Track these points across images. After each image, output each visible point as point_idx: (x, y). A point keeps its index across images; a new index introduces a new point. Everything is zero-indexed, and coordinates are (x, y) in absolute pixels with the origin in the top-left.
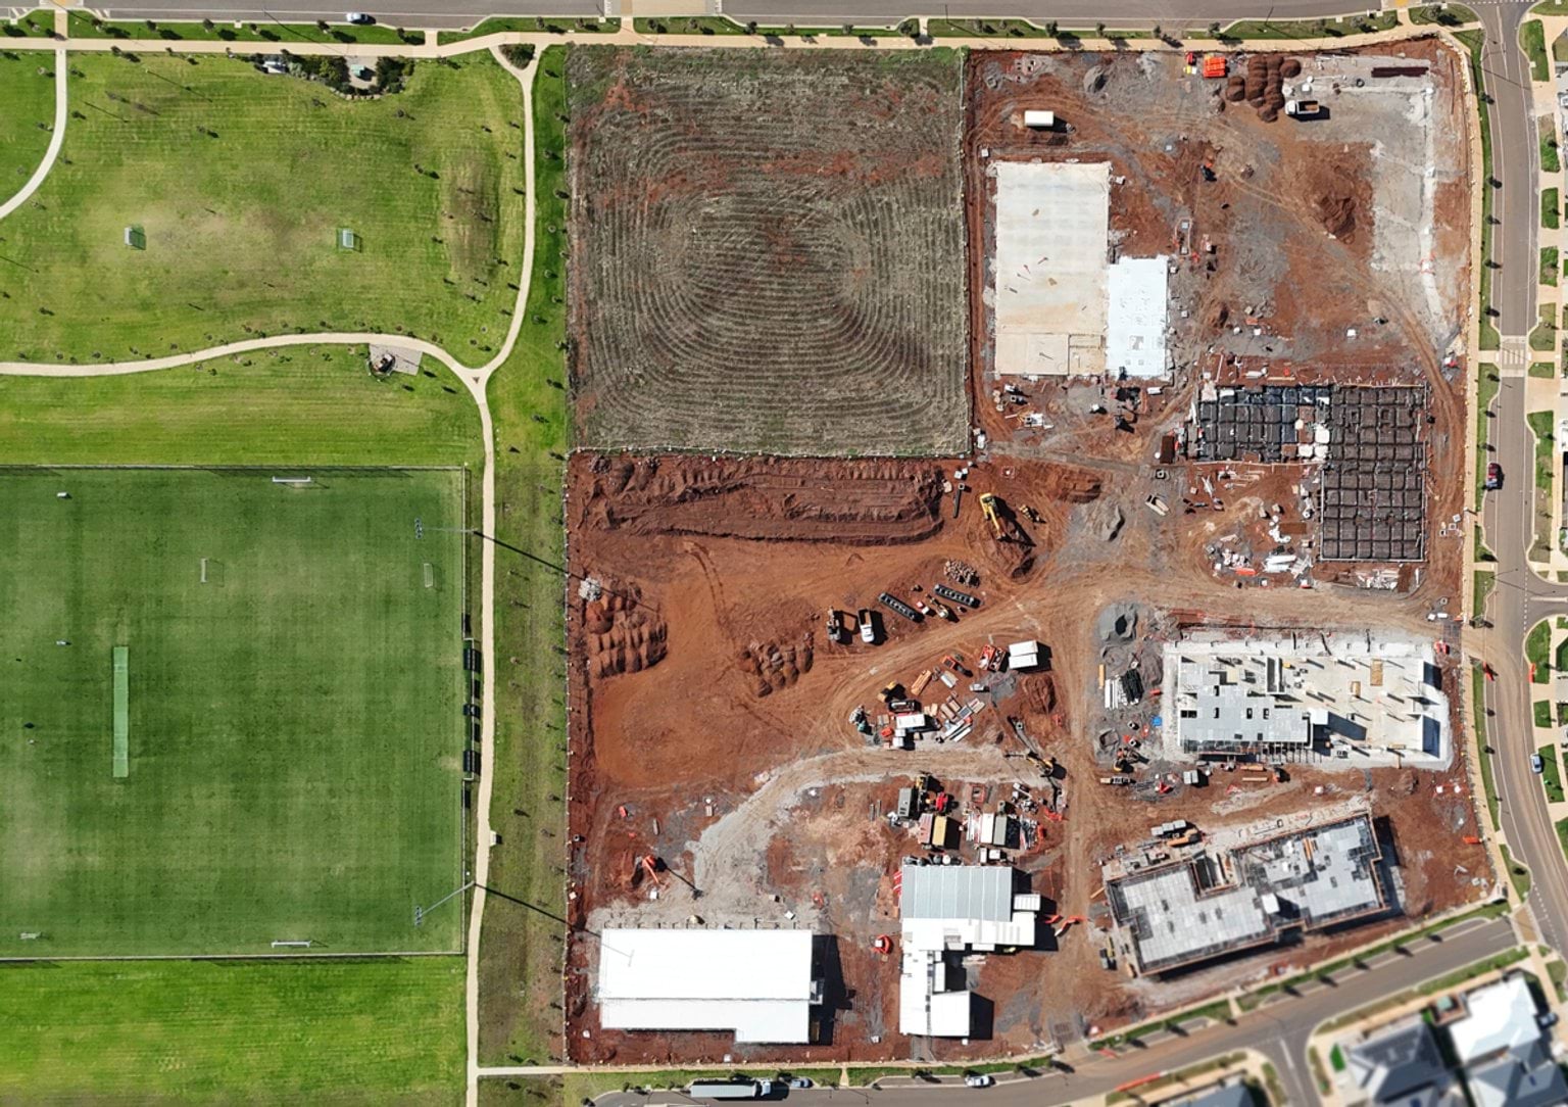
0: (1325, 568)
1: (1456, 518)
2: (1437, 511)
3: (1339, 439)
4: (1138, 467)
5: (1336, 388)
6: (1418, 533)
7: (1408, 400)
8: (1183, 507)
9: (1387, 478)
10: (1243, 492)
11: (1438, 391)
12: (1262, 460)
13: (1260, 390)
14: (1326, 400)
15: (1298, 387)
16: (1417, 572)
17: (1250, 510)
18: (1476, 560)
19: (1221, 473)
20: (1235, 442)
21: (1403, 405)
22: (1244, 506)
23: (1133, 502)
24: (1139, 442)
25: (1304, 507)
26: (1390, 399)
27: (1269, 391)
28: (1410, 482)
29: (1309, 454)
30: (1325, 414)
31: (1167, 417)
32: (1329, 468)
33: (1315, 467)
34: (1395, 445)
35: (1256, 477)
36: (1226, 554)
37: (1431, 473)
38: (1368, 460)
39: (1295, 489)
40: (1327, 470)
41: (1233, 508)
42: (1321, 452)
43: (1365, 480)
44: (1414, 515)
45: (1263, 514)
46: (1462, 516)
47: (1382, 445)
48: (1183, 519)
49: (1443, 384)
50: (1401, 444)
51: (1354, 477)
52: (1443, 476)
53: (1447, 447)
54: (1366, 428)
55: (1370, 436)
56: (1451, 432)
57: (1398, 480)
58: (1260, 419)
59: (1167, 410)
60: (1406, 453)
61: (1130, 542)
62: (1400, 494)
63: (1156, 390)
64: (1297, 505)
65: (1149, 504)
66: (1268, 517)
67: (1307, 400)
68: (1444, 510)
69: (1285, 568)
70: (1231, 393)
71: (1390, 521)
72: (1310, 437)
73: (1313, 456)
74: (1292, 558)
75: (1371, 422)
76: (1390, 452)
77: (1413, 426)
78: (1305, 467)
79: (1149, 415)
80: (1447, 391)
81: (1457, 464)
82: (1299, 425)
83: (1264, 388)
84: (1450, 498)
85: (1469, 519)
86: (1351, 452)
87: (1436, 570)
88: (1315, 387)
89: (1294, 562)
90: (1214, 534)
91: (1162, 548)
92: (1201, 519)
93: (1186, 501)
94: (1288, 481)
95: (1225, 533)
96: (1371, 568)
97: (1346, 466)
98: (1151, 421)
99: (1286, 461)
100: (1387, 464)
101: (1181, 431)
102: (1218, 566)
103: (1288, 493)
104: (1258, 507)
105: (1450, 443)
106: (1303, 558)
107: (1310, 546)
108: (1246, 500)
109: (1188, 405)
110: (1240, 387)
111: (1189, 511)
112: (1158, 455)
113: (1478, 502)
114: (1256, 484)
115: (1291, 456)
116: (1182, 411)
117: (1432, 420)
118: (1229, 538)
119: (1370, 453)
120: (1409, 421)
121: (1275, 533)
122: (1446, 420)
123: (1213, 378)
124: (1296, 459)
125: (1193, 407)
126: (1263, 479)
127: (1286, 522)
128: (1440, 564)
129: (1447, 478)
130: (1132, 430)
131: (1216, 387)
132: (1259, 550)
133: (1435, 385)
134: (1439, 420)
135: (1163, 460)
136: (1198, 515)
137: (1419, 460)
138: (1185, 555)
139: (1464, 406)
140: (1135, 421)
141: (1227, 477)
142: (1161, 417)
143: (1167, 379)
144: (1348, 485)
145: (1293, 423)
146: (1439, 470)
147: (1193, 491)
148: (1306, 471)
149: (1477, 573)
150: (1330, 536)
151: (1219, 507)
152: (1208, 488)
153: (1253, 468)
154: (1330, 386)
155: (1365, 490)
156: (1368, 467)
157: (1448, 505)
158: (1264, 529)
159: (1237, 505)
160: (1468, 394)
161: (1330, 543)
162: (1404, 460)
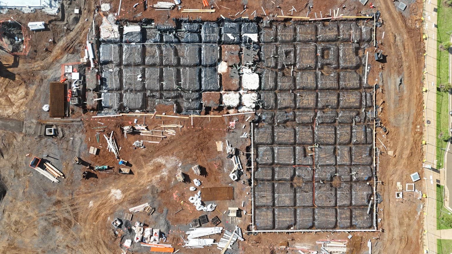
0: (258, 241)
1: (414, 176)
2: (391, 168)
3: (271, 84)
4: (20, 124)
5: (266, 22)
6: (370, 196)
7: (354, 35)
8: (79, 172)
9: (331, 130)
10: (155, 151)
11: (389, 23)
12: (179, 111)
13: (173, 25)
14: (254, 37)
15: (220, 22)
16: (369, 244)
17: (165, 173)
18: (439, 228)
19: (126, 128)
20: (144, 89)
21: (347, 41)
22: (158, 167)
23: (15, 166)
24: (22, 91)
25: (231, 167)
26: (332, 34)
27: (185, 26)
28: (359, 135)
29: (235, 103)
30: (253, 53)
31: (56, 59)
32: (260, 120)
33: (242, 118)
34: (338, 90)
35: (171, 132)
36: (137, 228)
37: (381, 123)
38: (306, 109)
39: (220, 146)
40: (257, 122)
41: (144, 171)
42: (249, 100)
43: (304, 134)
44: (364, 174)
45: (180, 178)
46: (421, 175)
47: (322, 90)
48: (82, 186)
49: (395, 14)
50: (346, 89)
51: (290, 130)
52: (397, 128)
53: (401, 91)
54: (303, 70)
55: (308, 80)
56: (406, 73)
57: (343, 133)
58: (174, 61)
59: (56, 50)
60: (352, 99)
61: (15, 217)
62: (346, 149)
63: (39, 25)
64: (221, 166)
65: (38, 169)
66: (187, 179)
67: (231, 37)
68: (400, 167)
69: (210, 242)
70: (136, 28)
71: (336, 182)
72: (235, 82)
73: (240, 105)
74: (216, 230)
75: (309, 62)
76: (333, 99)
77: (359, 66)
78: (231, 118)
79: (33, 57)
80: (400, 23)
81: (413, 112)
82: (222, 68)
83: (179, 23)
84: (407, 152)
85: (430, 178)
86: (285, 100)
87: (392, 241)
88: (240, 22)
89: (221, 234)
90: (121, 203)
91: (56, 223)
92: (105, 185)
93: (82, 162)
94: (210, 135)
95: (136, 202)
96: (313, 240)
97: (280, 117)
98: (37, 65)
99: (208, 110)
100: (329, 113)
101: (76, 76)
102: (127, 243)
103: (210, 150)
104: (175, 168)
105: (405, 86)
106: (230, 229)
107: (239, 213)
108: (160, 160)
109: (82, 44)
110: (149, 21)
111: (88, 176)
112: (46, 108)
113: (439, 157)
114: (172, 140)
115: (213, 104)
116: (75, 52)
117: (383, 60)
118: (140, 208)
119: (308, 100)
120: (355, 61)
121: (196, 201)
122: (400, 59)
123: (113, 10)
124: (220, 109)
125: (89, 46)
126: (181, 134)
127: (208, 185)
128: (397, 232)
129: (403, 129)
130: (12, 76)
131: (117, 22)
132: (177, 221)
133: (386, 16)
134: (392, 59)
135: (53, 113)
136: (100, 181)
137: (368, 107)
138: (86, 231)
139: (421, 41)
140: (16, 64)
141: (135, 132)
142: (50, 59)
143: (54, 11)
144: (283, 140)
145: (214, 66)
146: (392, 119)
147: (93, 151)
148: (232, 124)
149: (440, 243)
150: (263, 201)
151: (126, 170)
152: (111, 146)
153: (166, 121)
154: (259, 20)
155: (303, 145)
156: (307, 117)
157: (404, 161)
158: (183, 196)
159: (149, 167)
160: (426, 26)
161: (264, 211)
162: (350, 108)
